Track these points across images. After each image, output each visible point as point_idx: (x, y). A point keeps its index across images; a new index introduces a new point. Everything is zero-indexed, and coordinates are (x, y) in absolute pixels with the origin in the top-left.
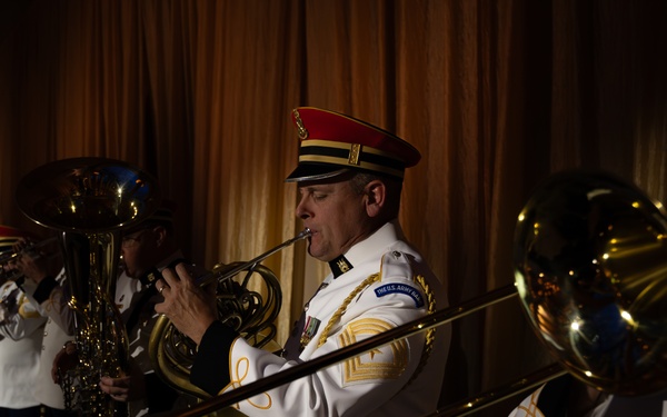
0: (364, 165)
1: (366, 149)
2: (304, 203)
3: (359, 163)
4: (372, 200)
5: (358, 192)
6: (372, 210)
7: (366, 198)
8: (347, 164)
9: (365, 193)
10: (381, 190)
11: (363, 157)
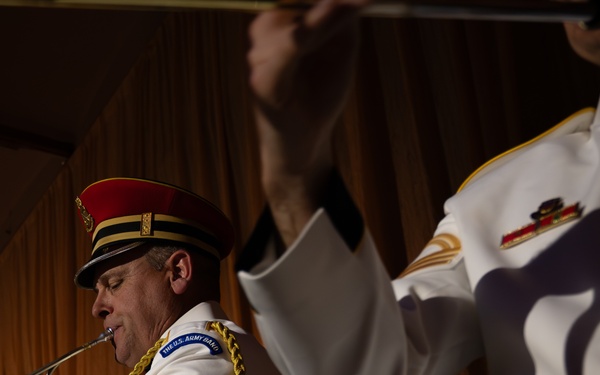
0: (158, 235)
1: (159, 217)
2: (101, 300)
3: (152, 234)
4: (177, 276)
5: (158, 268)
6: (177, 286)
7: (170, 274)
8: (139, 236)
9: (168, 269)
10: (186, 263)
11: (155, 226)
